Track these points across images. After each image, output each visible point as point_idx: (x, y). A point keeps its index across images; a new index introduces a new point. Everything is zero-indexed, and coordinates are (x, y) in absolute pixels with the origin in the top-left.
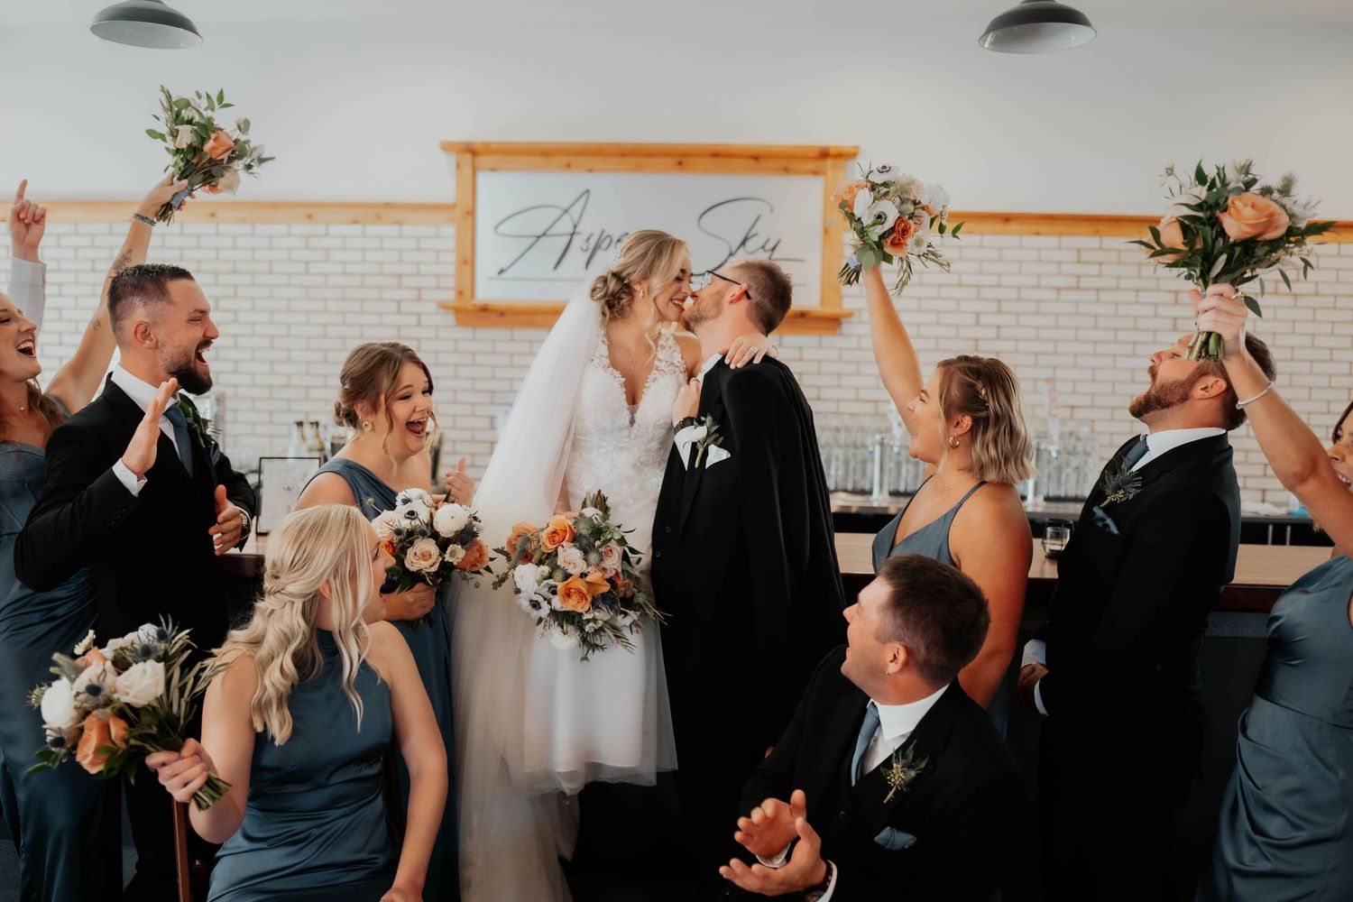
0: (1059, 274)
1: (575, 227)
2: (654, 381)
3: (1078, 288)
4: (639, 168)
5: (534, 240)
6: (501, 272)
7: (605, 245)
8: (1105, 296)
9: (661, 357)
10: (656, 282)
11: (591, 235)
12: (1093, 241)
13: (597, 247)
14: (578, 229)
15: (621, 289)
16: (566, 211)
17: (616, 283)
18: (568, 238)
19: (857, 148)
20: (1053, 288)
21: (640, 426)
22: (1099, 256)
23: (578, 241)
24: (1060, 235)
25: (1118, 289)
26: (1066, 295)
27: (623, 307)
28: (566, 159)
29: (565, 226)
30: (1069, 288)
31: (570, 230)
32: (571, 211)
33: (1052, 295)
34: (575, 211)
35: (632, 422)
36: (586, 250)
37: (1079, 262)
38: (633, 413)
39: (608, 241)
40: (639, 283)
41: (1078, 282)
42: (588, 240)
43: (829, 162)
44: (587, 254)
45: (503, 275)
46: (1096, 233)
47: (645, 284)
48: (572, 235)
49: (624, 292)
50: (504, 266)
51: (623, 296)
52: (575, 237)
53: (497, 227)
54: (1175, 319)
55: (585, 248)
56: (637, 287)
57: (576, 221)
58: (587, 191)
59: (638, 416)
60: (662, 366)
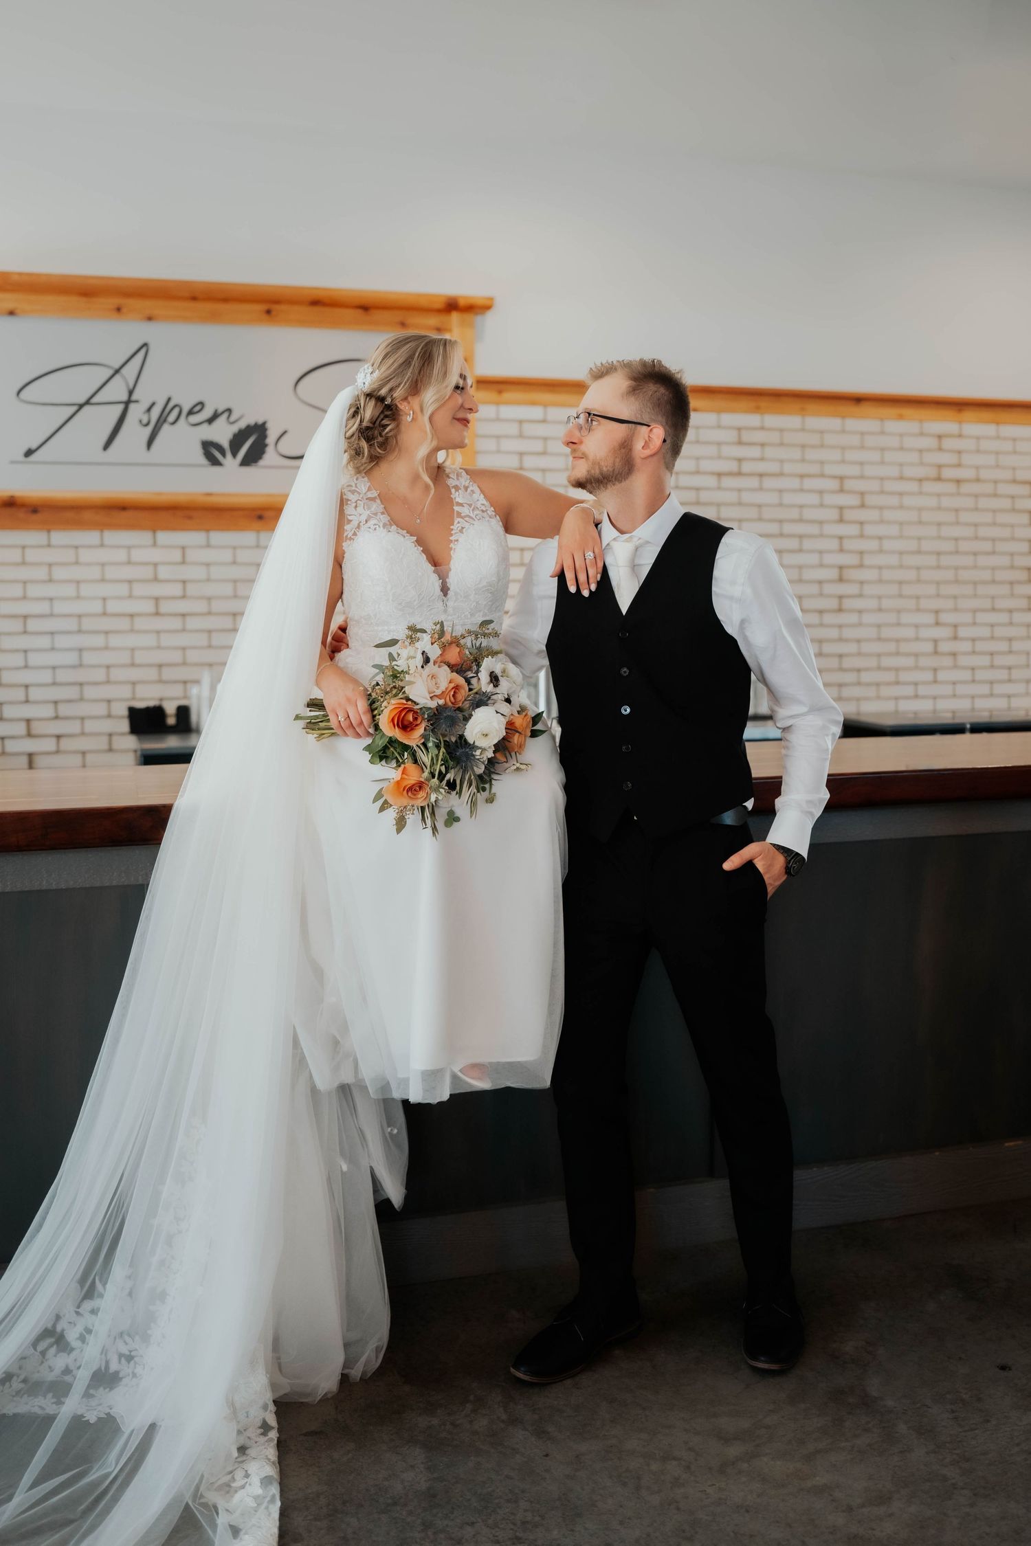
0: (719, 457)
1: (131, 393)
2: (461, 531)
3: (740, 474)
4: (214, 318)
5: (75, 408)
6: (29, 453)
7: (172, 418)
8: (769, 483)
9: (459, 500)
10: (430, 396)
11: (153, 404)
12: (753, 420)
13: (161, 421)
14: (134, 397)
15: (382, 412)
16: (117, 371)
17: (376, 405)
18: (121, 407)
19: (491, 299)
20: (713, 473)
21: (456, 594)
22: (759, 436)
23: (136, 412)
24: (719, 411)
25: (781, 474)
26: (728, 482)
27: (387, 439)
28: (117, 301)
29: (117, 390)
30: (730, 474)
31: (125, 397)
32: (124, 371)
33: (711, 481)
34: (130, 371)
35: (445, 590)
36: (147, 424)
37: (740, 443)
38: (443, 577)
39: (176, 411)
40: (405, 399)
41: (740, 467)
42: (149, 410)
43: (455, 317)
44: (150, 429)
45: (33, 458)
46: (757, 410)
47: (415, 402)
48: (127, 403)
49: (386, 416)
50: (34, 446)
51: (385, 422)
52: (132, 406)
53: (18, 393)
54: (841, 508)
55: (145, 421)
56: (403, 406)
57: (131, 385)
58: (145, 345)
59: (452, 581)
60: (465, 511)
